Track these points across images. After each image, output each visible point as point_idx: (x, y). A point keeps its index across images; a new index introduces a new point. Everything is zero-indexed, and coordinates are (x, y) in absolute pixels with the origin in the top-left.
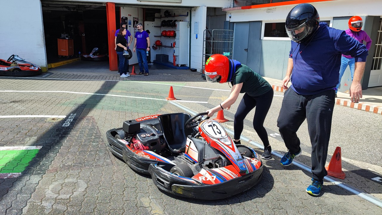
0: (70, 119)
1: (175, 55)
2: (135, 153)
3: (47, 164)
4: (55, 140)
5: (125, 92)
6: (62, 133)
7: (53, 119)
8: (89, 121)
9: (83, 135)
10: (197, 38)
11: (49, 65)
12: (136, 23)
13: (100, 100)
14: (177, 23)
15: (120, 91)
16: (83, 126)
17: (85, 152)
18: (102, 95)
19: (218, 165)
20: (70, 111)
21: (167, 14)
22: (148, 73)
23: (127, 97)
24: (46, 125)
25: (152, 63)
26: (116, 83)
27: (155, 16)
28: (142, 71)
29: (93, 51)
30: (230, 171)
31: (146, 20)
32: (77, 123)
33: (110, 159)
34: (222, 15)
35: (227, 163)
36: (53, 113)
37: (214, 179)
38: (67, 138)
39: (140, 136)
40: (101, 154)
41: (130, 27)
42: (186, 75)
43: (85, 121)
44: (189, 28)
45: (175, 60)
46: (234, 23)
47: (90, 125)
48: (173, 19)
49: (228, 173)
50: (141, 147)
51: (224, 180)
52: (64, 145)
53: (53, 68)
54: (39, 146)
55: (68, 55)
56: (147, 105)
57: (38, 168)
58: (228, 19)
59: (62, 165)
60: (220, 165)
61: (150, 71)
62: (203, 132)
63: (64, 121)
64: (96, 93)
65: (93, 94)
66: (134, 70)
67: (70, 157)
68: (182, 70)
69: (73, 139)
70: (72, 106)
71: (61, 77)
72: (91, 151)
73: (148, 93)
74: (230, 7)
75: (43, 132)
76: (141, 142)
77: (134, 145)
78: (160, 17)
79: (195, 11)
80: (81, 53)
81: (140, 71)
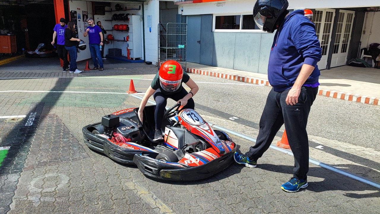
0: (31, 118)
1: (129, 48)
2: (118, 146)
3: (21, 162)
4: (22, 139)
5: (83, 88)
6: (26, 132)
7: (13, 119)
8: (53, 118)
9: (50, 132)
10: (150, 32)
12: (85, 17)
13: (58, 97)
14: (129, 17)
15: (78, 87)
16: (47, 124)
17: (57, 148)
18: (59, 92)
19: (199, 149)
20: (29, 110)
21: (118, 8)
22: (103, 68)
23: (86, 92)
24: (7, 126)
25: (105, 58)
26: (71, 79)
27: (105, 9)
28: (96, 66)
29: (39, 47)
30: (211, 153)
31: (96, 14)
32: (41, 122)
33: (86, 152)
34: (173, 8)
35: (207, 146)
36: (11, 113)
37: (198, 161)
38: (34, 136)
39: (120, 129)
40: (75, 149)
41: (79, 21)
42: (142, 68)
43: (48, 119)
44: (142, 22)
45: (129, 53)
46: (186, 16)
47: (55, 123)
48: (126, 13)
49: (209, 155)
50: (123, 140)
51: (207, 161)
52: (33, 143)
54: (7, 147)
55: (11, 53)
56: (109, 100)
57: (12, 167)
58: (180, 12)
59: (37, 163)
60: (200, 148)
61: (105, 66)
62: (183, 121)
63: (25, 120)
64: (52, 90)
65: (49, 92)
66: (88, 65)
67: (44, 154)
68: (137, 64)
69: (41, 137)
70: (29, 105)
71: (7, 76)
72: (64, 147)
73: (107, 87)
74: (181, 1)
75: (6, 133)
76: (122, 135)
77: (116, 138)
78: (111, 11)
79: (147, 4)
81: (94, 67)
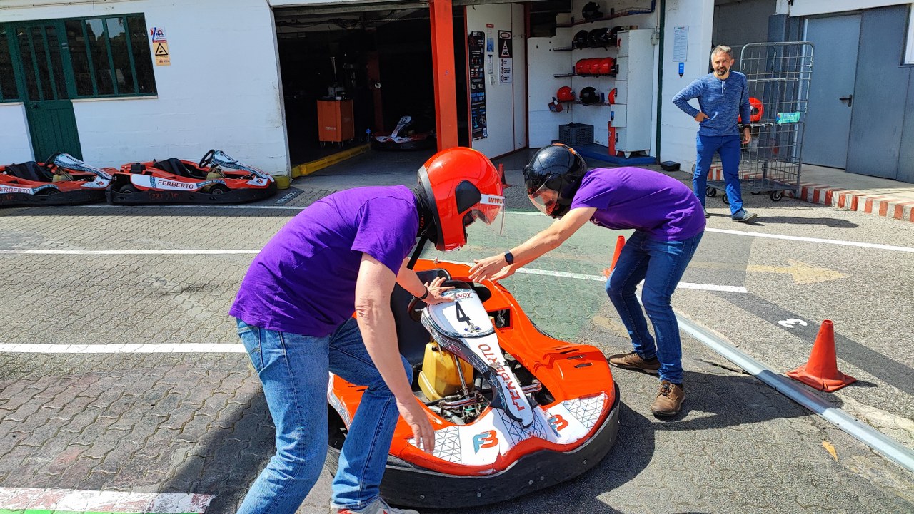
11: (296, 169)
14: (620, 35)
27: (555, 21)
41: (490, 56)
45: (613, 139)
53: (305, 176)
55: (340, 140)
80: (371, 132)
